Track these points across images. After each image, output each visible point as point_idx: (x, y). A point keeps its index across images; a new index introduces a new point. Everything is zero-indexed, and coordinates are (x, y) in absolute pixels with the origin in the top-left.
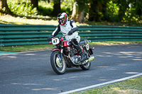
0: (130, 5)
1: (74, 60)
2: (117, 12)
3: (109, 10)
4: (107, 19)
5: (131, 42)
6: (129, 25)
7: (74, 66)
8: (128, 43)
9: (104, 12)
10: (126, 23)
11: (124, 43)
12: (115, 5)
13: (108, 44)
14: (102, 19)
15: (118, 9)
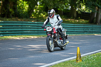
0: (38, 3)
1: (59, 42)
2: (26, 9)
3: (19, 7)
4: (18, 15)
5: (39, 36)
6: (37, 21)
7: (58, 46)
8: (36, 37)
9: (14, 9)
10: (34, 19)
11: (32, 37)
12: (25, 2)
13: (18, 38)
14: (13, 16)
15: (27, 6)
